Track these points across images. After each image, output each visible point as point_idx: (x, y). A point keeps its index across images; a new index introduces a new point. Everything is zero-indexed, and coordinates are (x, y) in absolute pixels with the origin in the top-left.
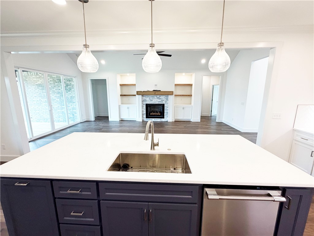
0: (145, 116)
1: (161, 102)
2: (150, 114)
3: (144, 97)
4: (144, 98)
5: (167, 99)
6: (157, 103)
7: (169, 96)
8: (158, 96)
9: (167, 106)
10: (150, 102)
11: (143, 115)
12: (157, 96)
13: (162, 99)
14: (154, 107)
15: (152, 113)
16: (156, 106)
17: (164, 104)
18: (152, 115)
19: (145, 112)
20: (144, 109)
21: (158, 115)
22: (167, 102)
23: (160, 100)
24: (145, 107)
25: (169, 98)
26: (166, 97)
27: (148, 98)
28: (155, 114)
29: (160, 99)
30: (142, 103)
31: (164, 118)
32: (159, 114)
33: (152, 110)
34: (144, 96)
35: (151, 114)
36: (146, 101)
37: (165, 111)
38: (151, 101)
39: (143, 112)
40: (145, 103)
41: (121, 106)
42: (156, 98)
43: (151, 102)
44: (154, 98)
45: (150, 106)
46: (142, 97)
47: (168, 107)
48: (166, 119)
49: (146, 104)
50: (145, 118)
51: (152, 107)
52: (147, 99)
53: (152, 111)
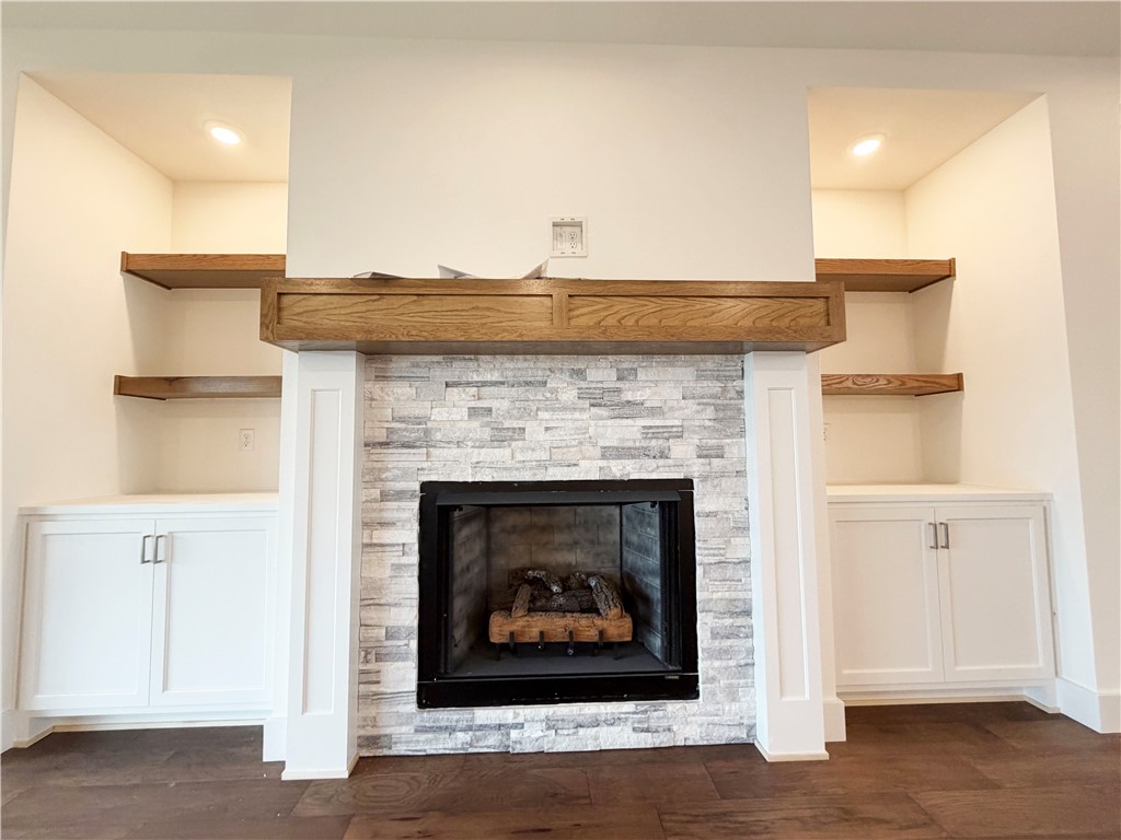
0: (403, 675)
1: (645, 453)
2: (480, 625)
3: (401, 390)
4: (403, 396)
5: (729, 416)
6: (589, 470)
7: (750, 359)
8: (601, 373)
9: (738, 506)
10: (485, 454)
11: (369, 654)
12: (579, 373)
13: (654, 411)
14: (541, 519)
15: (507, 609)
16: (564, 515)
17: (687, 484)
18: (515, 649)
19: (407, 616)
20: (393, 557)
21: (604, 647)
22: (733, 451)
23: (628, 431)
24: (406, 534)
25: (749, 405)
26: (715, 387)
27: (461, 399)
28: (555, 626)
29: (630, 409)
30: (369, 476)
31: (686, 688)
32: (616, 625)
33: (516, 564)
34: (400, 364)
35: (500, 629)
36: (425, 442)
37: (707, 590)
38: (501, 437)
39: (372, 615)
40: (414, 469)
41: (48, 527)
42: (569, 395)
43: (501, 454)
44: (539, 395)
45: (486, 513)
46: (376, 388)
47: (743, 529)
48: (731, 710)
49: (430, 490)
50: (413, 707)
51: (513, 519)
52: (439, 415)
53: (519, 577)
